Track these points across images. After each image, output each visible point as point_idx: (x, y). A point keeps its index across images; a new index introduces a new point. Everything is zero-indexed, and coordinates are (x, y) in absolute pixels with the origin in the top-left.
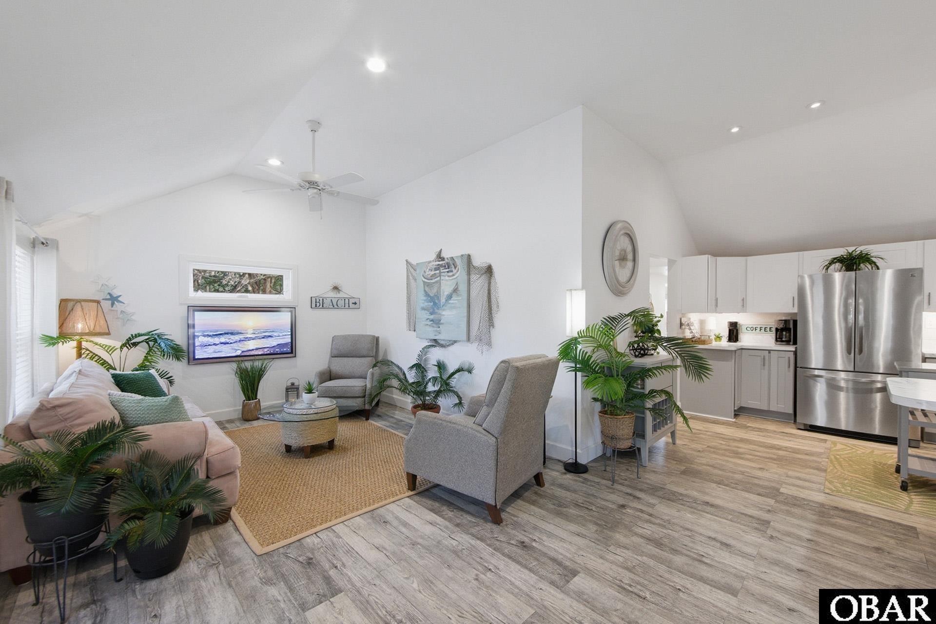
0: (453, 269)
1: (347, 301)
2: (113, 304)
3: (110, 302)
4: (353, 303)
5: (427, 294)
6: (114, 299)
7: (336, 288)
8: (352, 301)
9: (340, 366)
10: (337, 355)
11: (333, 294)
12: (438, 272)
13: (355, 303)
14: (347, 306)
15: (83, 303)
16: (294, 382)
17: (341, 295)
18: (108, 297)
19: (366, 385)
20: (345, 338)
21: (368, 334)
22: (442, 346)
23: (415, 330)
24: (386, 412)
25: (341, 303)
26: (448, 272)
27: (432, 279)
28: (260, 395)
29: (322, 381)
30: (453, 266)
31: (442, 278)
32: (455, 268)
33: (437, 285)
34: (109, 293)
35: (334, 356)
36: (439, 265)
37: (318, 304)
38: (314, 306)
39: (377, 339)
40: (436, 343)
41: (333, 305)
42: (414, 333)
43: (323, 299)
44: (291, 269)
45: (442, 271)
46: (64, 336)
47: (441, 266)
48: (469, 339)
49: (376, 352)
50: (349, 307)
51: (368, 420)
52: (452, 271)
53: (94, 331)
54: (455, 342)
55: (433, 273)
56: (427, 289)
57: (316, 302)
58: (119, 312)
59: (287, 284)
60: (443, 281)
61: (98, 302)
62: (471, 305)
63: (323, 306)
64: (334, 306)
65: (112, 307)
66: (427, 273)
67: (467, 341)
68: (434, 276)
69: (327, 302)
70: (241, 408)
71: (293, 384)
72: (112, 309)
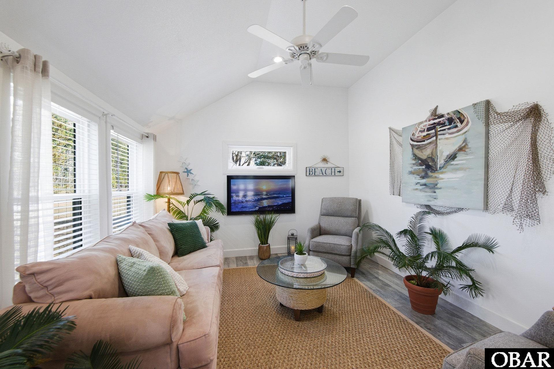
0: (459, 124)
1: (333, 170)
2: (188, 175)
3: (186, 174)
4: (338, 172)
5: (416, 157)
6: (188, 172)
7: (325, 160)
8: (337, 170)
9: (328, 223)
10: (326, 214)
11: (322, 165)
12: (433, 131)
13: (340, 172)
14: (333, 174)
15: (169, 174)
16: (294, 232)
17: (329, 165)
18: (186, 171)
19: (351, 244)
20: (332, 200)
21: (350, 197)
22: (438, 213)
23: (399, 195)
24: (369, 270)
25: (329, 172)
26: (449, 129)
27: (424, 141)
28: (270, 241)
29: (313, 237)
30: (458, 121)
31: (439, 137)
32: (462, 122)
33: (432, 146)
34: (186, 168)
35: (323, 215)
36: (435, 123)
37: (311, 172)
38: (308, 174)
39: (360, 201)
40: (429, 210)
41: (322, 173)
42: (400, 198)
43: (315, 169)
44: (292, 147)
45: (439, 129)
46: (158, 195)
47: (439, 124)
48: (486, 207)
49: (359, 213)
50: (335, 174)
51: (354, 277)
52: (456, 126)
53: (174, 192)
54: (460, 209)
55: (425, 133)
56: (417, 152)
57: (310, 172)
58: (191, 180)
59: (289, 158)
60: (441, 141)
61: (177, 173)
62: (491, 165)
63: (315, 174)
64: (324, 174)
65: (188, 177)
66: (417, 135)
67: (484, 210)
68: (428, 137)
69: (318, 172)
70: (258, 248)
71: (293, 235)
72: (188, 178)
